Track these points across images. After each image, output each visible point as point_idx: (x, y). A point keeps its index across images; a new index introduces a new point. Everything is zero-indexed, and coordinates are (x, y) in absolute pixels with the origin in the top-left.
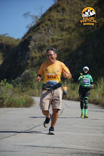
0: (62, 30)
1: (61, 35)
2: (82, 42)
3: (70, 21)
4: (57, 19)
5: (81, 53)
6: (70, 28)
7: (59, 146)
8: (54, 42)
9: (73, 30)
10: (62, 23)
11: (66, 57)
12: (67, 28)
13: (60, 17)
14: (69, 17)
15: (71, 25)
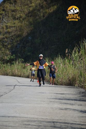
0: (15, 18)
1: (14, 23)
2: (31, 29)
3: (21, 11)
4: (10, 9)
5: (30, 38)
6: (21, 17)
7: (12, 115)
8: (8, 29)
9: (23, 19)
10: (14, 13)
11: (17, 41)
12: (18, 17)
13: (13, 8)
14: (20, 8)
15: (21, 15)
